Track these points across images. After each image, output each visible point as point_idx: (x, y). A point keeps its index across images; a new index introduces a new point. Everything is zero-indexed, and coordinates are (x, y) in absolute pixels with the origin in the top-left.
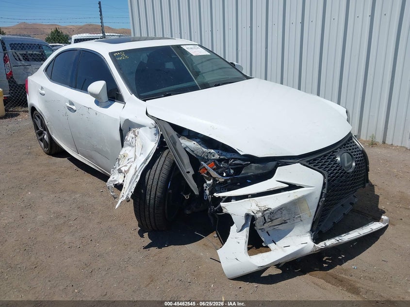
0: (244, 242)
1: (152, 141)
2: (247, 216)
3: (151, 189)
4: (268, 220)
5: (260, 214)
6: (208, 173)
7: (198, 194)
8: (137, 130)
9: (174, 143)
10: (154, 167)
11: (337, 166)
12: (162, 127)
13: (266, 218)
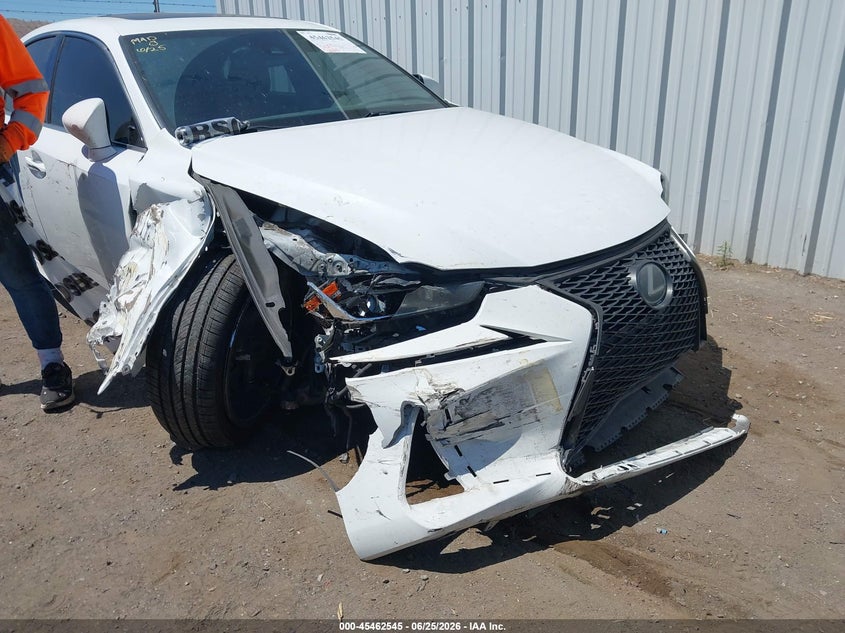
0: (398, 469)
1: (195, 233)
2: (407, 408)
3: (185, 348)
4: (455, 418)
5: (437, 403)
6: (323, 310)
7: (291, 355)
8: (159, 208)
9: (245, 239)
10: (195, 295)
11: (628, 295)
12: (221, 200)
13: (452, 412)
